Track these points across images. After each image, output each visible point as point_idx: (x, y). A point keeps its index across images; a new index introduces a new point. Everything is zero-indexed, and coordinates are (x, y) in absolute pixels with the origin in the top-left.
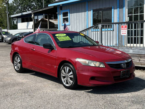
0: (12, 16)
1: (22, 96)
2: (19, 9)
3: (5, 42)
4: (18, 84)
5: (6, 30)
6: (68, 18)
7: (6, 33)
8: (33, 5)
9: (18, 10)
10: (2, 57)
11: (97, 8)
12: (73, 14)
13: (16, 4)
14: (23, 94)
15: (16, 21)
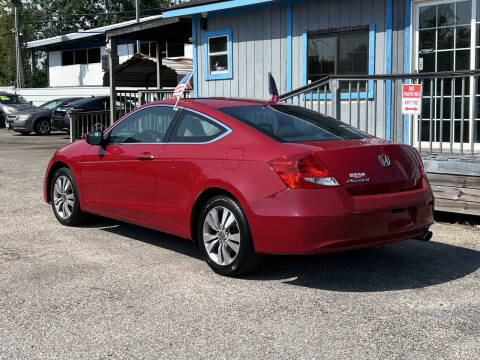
0: (32, 44)
1: (106, 309)
2: (54, 22)
3: (11, 128)
4: (84, 269)
5: (10, 90)
6: (226, 56)
7: (13, 100)
8: (101, 9)
9: (49, 24)
10: (9, 178)
11: (321, 28)
12: (242, 44)
13: (42, 5)
14: (108, 303)
15: (42, 60)
